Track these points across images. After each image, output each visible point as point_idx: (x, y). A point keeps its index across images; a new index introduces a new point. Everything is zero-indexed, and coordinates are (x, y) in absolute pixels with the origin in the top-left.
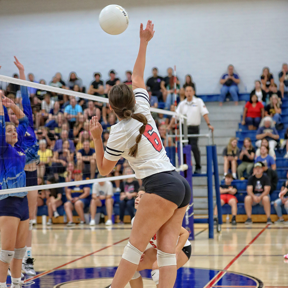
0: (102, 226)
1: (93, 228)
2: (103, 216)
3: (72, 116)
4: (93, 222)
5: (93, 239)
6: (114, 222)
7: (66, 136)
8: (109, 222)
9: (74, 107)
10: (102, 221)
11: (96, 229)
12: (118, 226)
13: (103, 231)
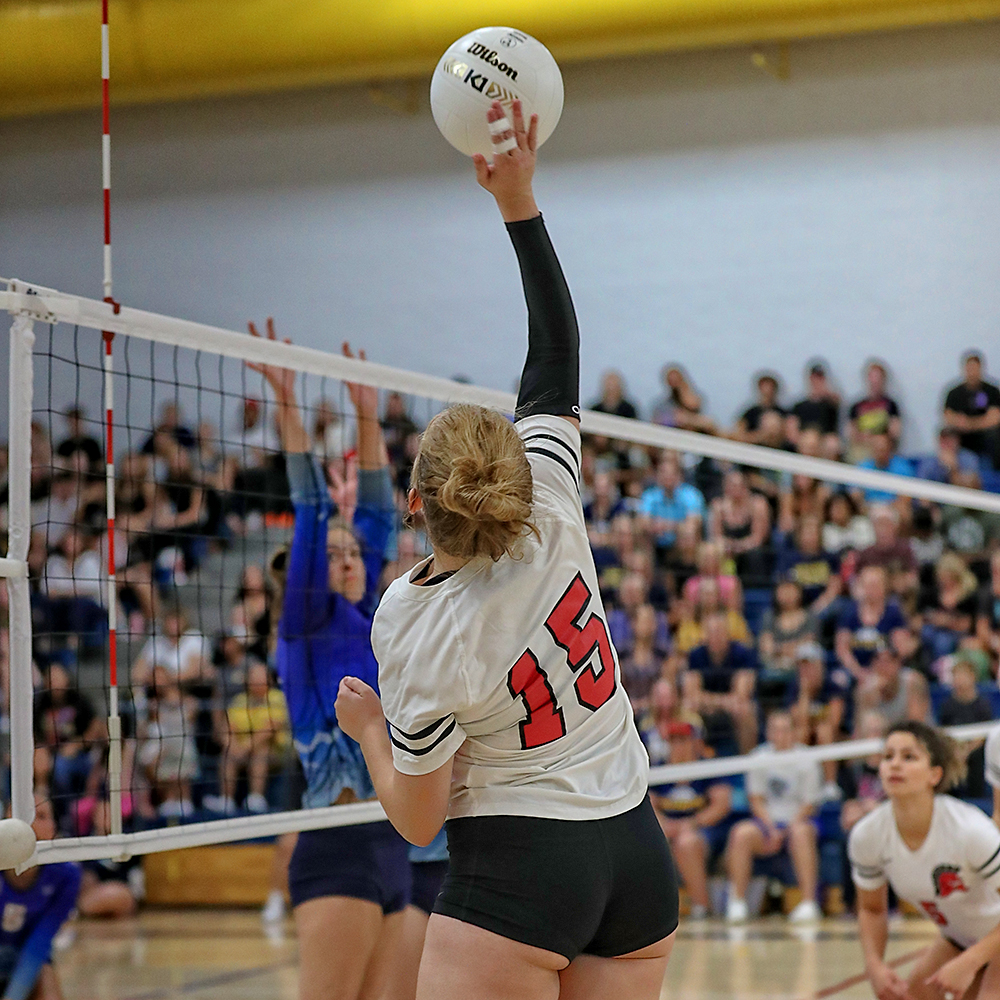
0: (774, 924)
1: (738, 935)
2: (777, 889)
3: (665, 523)
4: (737, 910)
5: (740, 977)
6: (825, 911)
7: (639, 597)
8: (805, 911)
9: (670, 494)
10: (774, 907)
11: (750, 937)
12: (840, 927)
13: (778, 946)
